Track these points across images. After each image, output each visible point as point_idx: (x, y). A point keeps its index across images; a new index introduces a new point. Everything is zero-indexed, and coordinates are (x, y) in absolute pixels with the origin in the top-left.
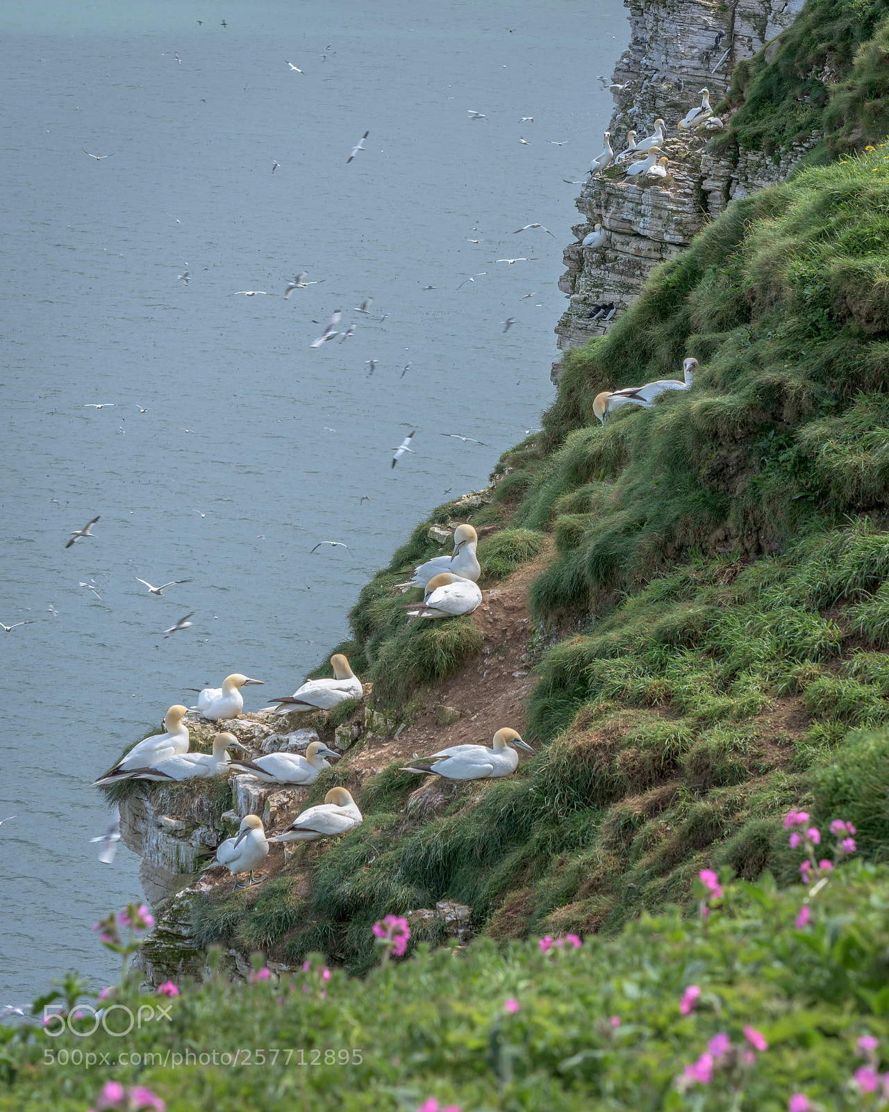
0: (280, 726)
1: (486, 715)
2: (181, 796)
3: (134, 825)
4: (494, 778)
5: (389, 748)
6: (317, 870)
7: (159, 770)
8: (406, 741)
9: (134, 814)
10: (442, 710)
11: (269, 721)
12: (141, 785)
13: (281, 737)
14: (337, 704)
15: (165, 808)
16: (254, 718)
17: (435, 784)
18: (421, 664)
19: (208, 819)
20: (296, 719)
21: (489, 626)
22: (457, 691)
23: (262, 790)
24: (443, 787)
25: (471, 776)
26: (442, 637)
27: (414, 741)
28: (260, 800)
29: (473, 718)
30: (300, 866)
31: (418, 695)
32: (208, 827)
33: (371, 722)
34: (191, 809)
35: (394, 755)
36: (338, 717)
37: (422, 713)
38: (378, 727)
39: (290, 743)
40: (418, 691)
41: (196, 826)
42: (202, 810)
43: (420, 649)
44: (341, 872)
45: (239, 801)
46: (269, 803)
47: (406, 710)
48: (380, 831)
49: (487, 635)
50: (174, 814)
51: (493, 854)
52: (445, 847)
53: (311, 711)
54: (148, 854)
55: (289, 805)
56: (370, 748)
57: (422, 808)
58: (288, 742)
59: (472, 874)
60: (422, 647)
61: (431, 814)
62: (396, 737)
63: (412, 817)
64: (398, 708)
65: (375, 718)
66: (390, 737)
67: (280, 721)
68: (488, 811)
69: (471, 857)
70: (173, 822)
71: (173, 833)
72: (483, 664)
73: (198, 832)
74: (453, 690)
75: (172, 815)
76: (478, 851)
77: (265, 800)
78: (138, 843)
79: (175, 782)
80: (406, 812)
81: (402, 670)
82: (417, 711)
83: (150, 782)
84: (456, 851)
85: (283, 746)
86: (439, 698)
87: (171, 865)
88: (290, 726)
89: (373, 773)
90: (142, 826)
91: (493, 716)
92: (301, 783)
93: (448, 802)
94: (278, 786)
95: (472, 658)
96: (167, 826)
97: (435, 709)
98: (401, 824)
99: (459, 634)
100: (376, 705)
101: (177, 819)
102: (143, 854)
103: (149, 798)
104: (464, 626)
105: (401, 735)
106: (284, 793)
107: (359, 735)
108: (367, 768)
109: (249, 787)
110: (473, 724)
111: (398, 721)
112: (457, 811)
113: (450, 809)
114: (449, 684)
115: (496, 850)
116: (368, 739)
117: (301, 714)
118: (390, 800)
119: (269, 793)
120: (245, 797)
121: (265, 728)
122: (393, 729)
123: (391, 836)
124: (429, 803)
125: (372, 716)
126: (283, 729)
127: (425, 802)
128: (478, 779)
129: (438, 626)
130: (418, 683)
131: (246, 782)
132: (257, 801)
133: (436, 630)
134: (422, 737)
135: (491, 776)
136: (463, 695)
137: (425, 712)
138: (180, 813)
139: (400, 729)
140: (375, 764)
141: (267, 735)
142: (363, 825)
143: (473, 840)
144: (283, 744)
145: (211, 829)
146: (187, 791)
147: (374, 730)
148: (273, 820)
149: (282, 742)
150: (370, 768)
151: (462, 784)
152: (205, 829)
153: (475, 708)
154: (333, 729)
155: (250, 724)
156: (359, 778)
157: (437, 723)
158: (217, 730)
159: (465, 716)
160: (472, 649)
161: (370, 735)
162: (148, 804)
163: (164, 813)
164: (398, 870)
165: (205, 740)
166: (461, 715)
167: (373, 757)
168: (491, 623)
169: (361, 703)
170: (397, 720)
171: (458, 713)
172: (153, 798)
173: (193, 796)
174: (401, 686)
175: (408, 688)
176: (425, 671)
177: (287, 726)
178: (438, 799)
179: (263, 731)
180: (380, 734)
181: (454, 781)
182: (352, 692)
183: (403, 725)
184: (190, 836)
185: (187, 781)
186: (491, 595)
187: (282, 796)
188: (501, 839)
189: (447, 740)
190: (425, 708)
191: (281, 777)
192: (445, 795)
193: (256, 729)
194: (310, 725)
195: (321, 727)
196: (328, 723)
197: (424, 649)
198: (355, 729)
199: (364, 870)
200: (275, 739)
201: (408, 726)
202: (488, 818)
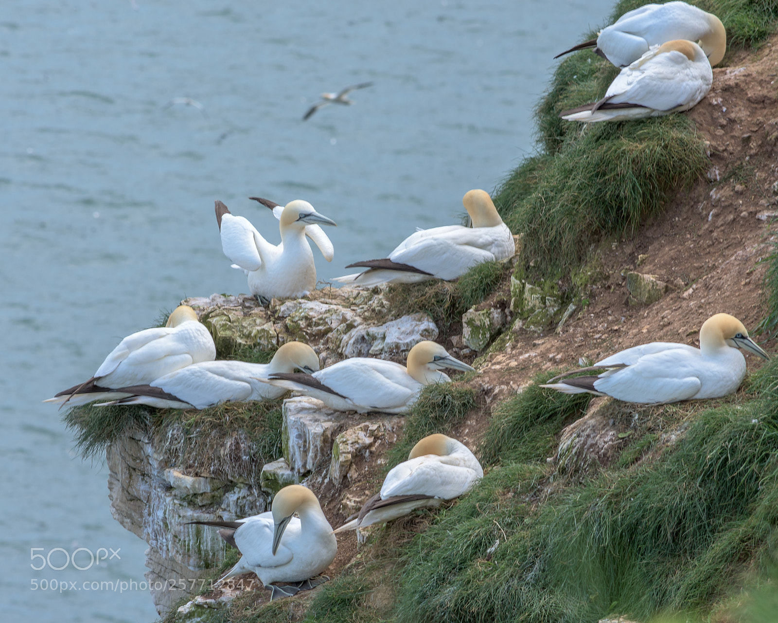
0: (373, 310)
1: (707, 287)
2: (204, 435)
3: (129, 485)
4: (703, 402)
5: (542, 348)
6: (404, 563)
7: (166, 390)
8: (574, 335)
9: (129, 467)
10: (635, 280)
11: (357, 301)
12: (137, 418)
13: (373, 330)
14: (467, 271)
15: (177, 457)
16: (335, 297)
17: (603, 413)
18: (599, 200)
19: (249, 474)
20: (399, 298)
21: (720, 132)
22: (662, 246)
23: (328, 425)
24: (615, 418)
25: (663, 399)
26: (634, 154)
27: (586, 335)
28: (325, 441)
29: (685, 295)
30: (377, 557)
31: (596, 255)
32: (250, 487)
33: (520, 301)
34: (219, 458)
35: (550, 360)
36: (468, 294)
37: (603, 286)
38: (532, 310)
39: (388, 340)
40: (597, 247)
41: (230, 486)
42: (238, 459)
43: (597, 175)
44: (442, 567)
45: (291, 443)
46: (337, 446)
47: (577, 281)
48: (510, 495)
49: (716, 149)
50: (190, 466)
51: (694, 534)
52: (615, 522)
53: (423, 283)
54: (152, 536)
55: (373, 449)
56: (514, 347)
57: (579, 454)
58: (384, 338)
59: (658, 569)
60: (600, 170)
61: (593, 464)
62: (559, 329)
63: (563, 471)
64: (566, 278)
65: (527, 295)
66: (550, 328)
67: (374, 303)
68: (687, 458)
69: (657, 539)
70: (189, 480)
71: (191, 499)
72: (708, 197)
73: (232, 497)
74: (656, 244)
75: (188, 469)
76: (669, 529)
77: (333, 441)
78: (136, 516)
79: (194, 411)
80: (556, 462)
81: (569, 213)
82: (594, 282)
83: (152, 410)
84: (632, 530)
85: (377, 346)
86: (632, 258)
87: (187, 554)
88: (390, 311)
89: (512, 393)
90: (141, 488)
91: (719, 289)
92: (396, 410)
93: (622, 445)
94: (357, 417)
95: (690, 188)
96: (179, 487)
97: (624, 279)
98: (547, 483)
99: (666, 147)
100: (528, 273)
101: (197, 475)
102: (145, 536)
103: (151, 440)
104: (674, 133)
105: (567, 325)
106: (366, 429)
107: (503, 325)
108: (503, 383)
109: (306, 419)
110: (684, 304)
111: (564, 300)
112: (637, 459)
113: (626, 455)
114: (649, 234)
115: (700, 528)
116: (513, 333)
117: (407, 288)
118: (534, 439)
119: (341, 429)
120: (299, 436)
121: (349, 314)
122: (556, 314)
123: (530, 504)
124: (592, 446)
125: (522, 291)
126: (379, 317)
127: (585, 443)
128: (674, 403)
129: (629, 135)
130: (596, 235)
131: (303, 409)
132: (319, 443)
133: (624, 141)
134: (600, 328)
135: (698, 396)
136: (672, 253)
137: (608, 283)
138: (202, 464)
139: (566, 314)
140: (516, 376)
141: (350, 327)
142: (482, 484)
143: (660, 511)
144: (376, 343)
145: (255, 492)
146: (213, 426)
147: (526, 315)
148: (345, 477)
149: (374, 338)
150: (508, 384)
151: (646, 410)
152: (244, 492)
153: (692, 276)
154: (460, 314)
155: (325, 307)
156: (488, 400)
157: (627, 303)
158: (268, 319)
159: (673, 291)
160: (689, 173)
161: (518, 324)
162: (149, 449)
163: (174, 466)
164: (534, 563)
165: (248, 336)
166: (667, 290)
167: (513, 363)
168: (723, 127)
169: (508, 269)
170: (562, 298)
171: (661, 284)
172: (156, 439)
173: (223, 435)
174: (568, 238)
175: (579, 242)
176: (607, 212)
177: (385, 310)
178: (607, 439)
179: (344, 320)
180: (534, 323)
181: (633, 406)
182: (494, 249)
183: (572, 307)
184: (219, 504)
185: (212, 410)
186: (727, 77)
187: (362, 434)
188: (709, 508)
189: (640, 332)
190: (607, 278)
191: (362, 400)
192: (619, 431)
193: (334, 317)
194: (423, 308)
195: (441, 311)
196: (453, 305)
197: (604, 174)
198: (496, 314)
199: (479, 565)
200: (364, 333)
201: (579, 309)
202: (687, 470)
